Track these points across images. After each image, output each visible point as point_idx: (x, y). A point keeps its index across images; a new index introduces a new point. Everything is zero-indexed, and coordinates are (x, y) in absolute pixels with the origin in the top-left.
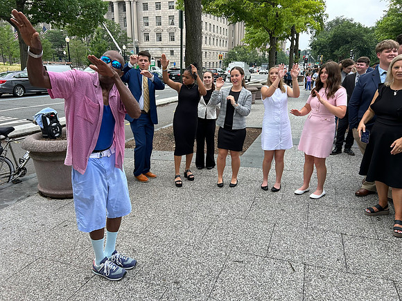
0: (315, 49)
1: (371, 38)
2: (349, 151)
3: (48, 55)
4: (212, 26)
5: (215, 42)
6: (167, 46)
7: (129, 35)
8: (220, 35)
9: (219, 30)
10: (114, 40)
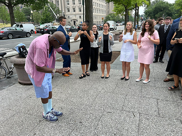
0: (147, 14)
1: (172, 8)
2: (161, 61)
3: (23, 19)
4: (99, 4)
5: (100, 12)
6: (78, 14)
7: (60, 9)
8: (102, 9)
9: (102, 6)
10: (53, 12)
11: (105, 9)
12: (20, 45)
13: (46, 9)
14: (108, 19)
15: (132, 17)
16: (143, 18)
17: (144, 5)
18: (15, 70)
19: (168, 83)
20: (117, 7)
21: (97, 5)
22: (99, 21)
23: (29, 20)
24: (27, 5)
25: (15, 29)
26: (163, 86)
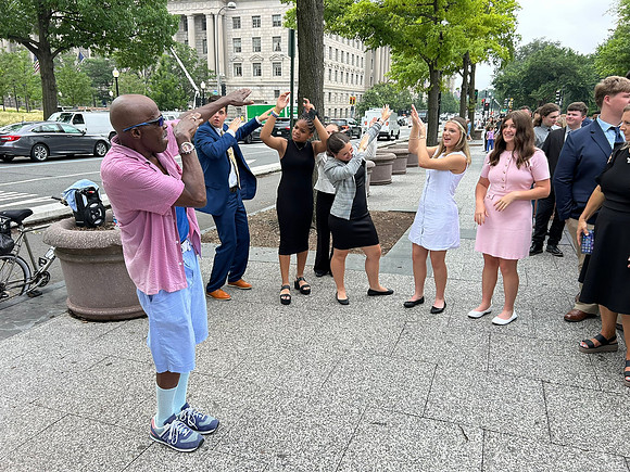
0: (501, 88)
1: (589, 71)
2: (553, 249)
3: (85, 96)
5: (345, 76)
6: (270, 84)
7: (211, 67)
8: (352, 67)
9: (351, 60)
10: (187, 74)
11: (361, 70)
12: (80, 185)
15: (451, 98)
17: (491, 59)
18: (55, 268)
21: (333, 55)
23: (103, 101)
24: (100, 51)
25: (56, 129)
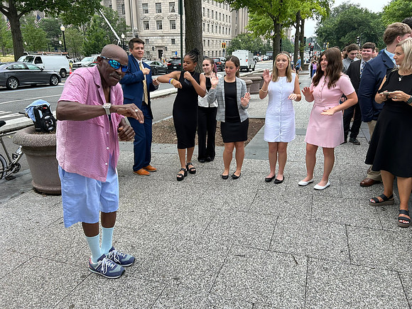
0: (321, 36)
1: (378, 24)
2: (354, 141)
3: (43, 44)
4: (215, 13)
5: (218, 29)
6: (168, 35)
7: (128, 24)
8: (223, 23)
9: (222, 17)
10: (112, 28)
11: (229, 24)
12: (37, 103)
13: (95, 22)
14: (235, 45)
15: (288, 43)
16: (313, 44)
17: (314, 16)
18: (24, 161)
19: (369, 189)
20: (256, 20)
21: (211, 14)
22: (215, 50)
23: (55, 48)
24: (51, 13)
25: (23, 67)
26: (358, 195)
